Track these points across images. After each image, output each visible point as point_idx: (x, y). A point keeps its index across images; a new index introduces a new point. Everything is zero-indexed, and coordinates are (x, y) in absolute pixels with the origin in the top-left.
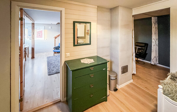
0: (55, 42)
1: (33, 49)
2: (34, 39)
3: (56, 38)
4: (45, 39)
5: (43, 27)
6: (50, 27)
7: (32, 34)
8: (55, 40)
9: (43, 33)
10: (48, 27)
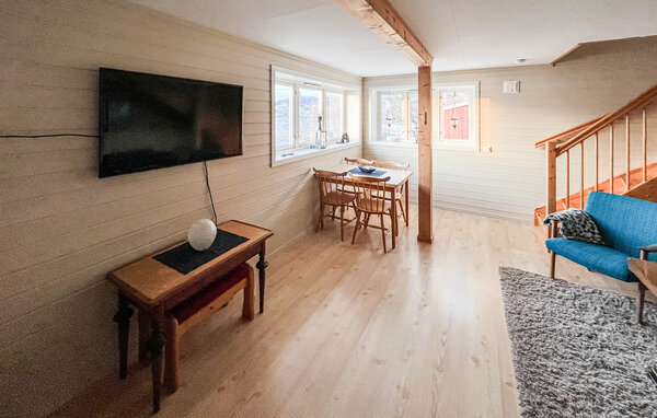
0: (552, 179)
1: (425, 197)
2: (429, 145)
3: (558, 152)
4: (485, 149)
5: (473, 87)
6: (508, 87)
7: (420, 120)
8: (552, 167)
9: (473, 115)
10: (501, 84)
